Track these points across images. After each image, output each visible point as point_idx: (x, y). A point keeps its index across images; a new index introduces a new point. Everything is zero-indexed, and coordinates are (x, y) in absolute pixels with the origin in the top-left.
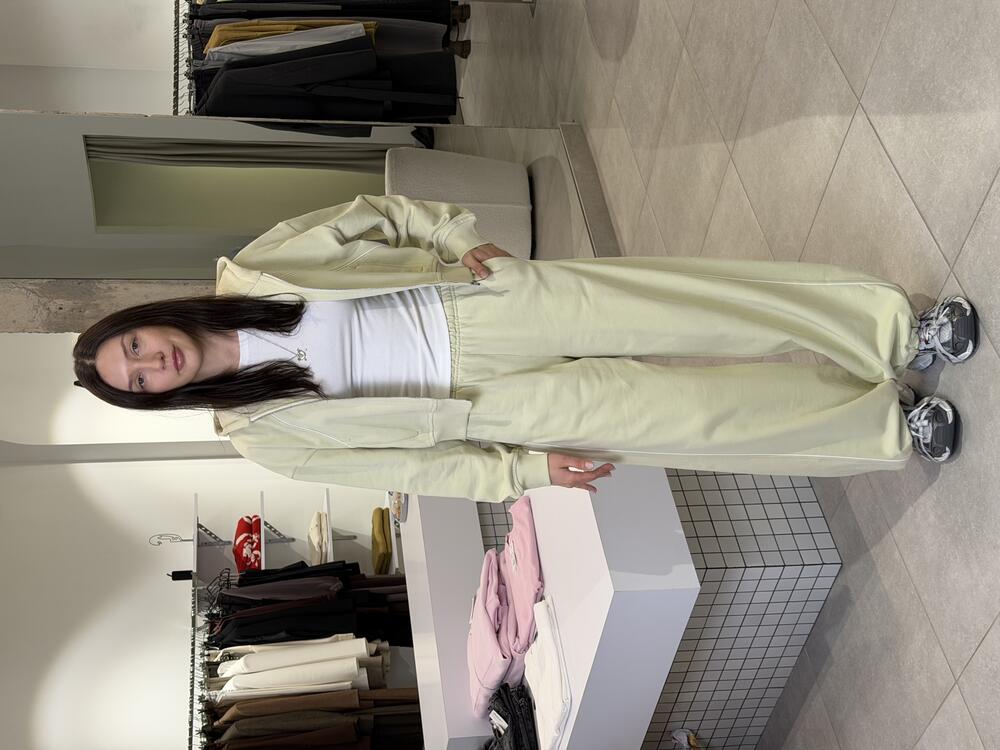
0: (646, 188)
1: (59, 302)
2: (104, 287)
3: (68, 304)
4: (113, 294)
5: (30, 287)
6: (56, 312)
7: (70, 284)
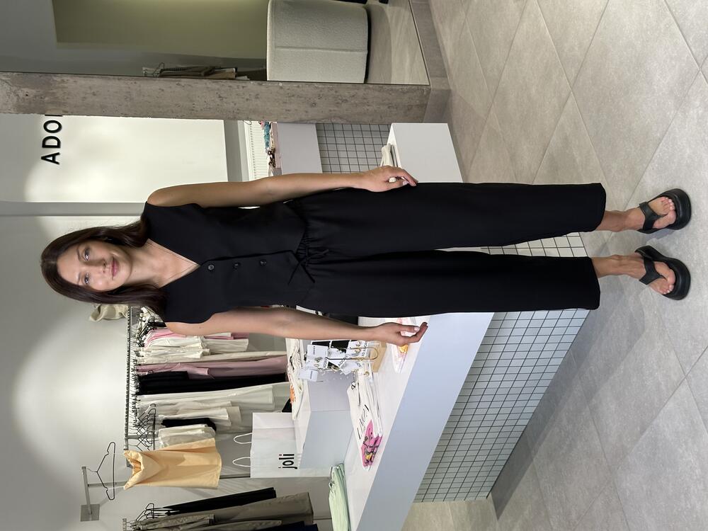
1: (26, 90)
2: (59, 80)
3: (31, 92)
4: (66, 86)
5: (4, 78)
6: (23, 98)
7: (33, 76)
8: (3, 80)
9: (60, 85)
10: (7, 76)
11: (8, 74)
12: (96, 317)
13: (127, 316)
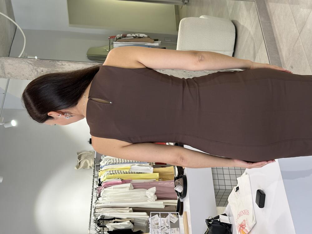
0: (300, 34)
1: (42, 69)
2: (60, 64)
3: (45, 70)
4: (64, 67)
5: (29, 62)
6: (40, 73)
7: (46, 61)
8: (29, 63)
9: (61, 66)
10: (31, 61)
11: (32, 60)
12: (78, 167)
13: (93, 168)
